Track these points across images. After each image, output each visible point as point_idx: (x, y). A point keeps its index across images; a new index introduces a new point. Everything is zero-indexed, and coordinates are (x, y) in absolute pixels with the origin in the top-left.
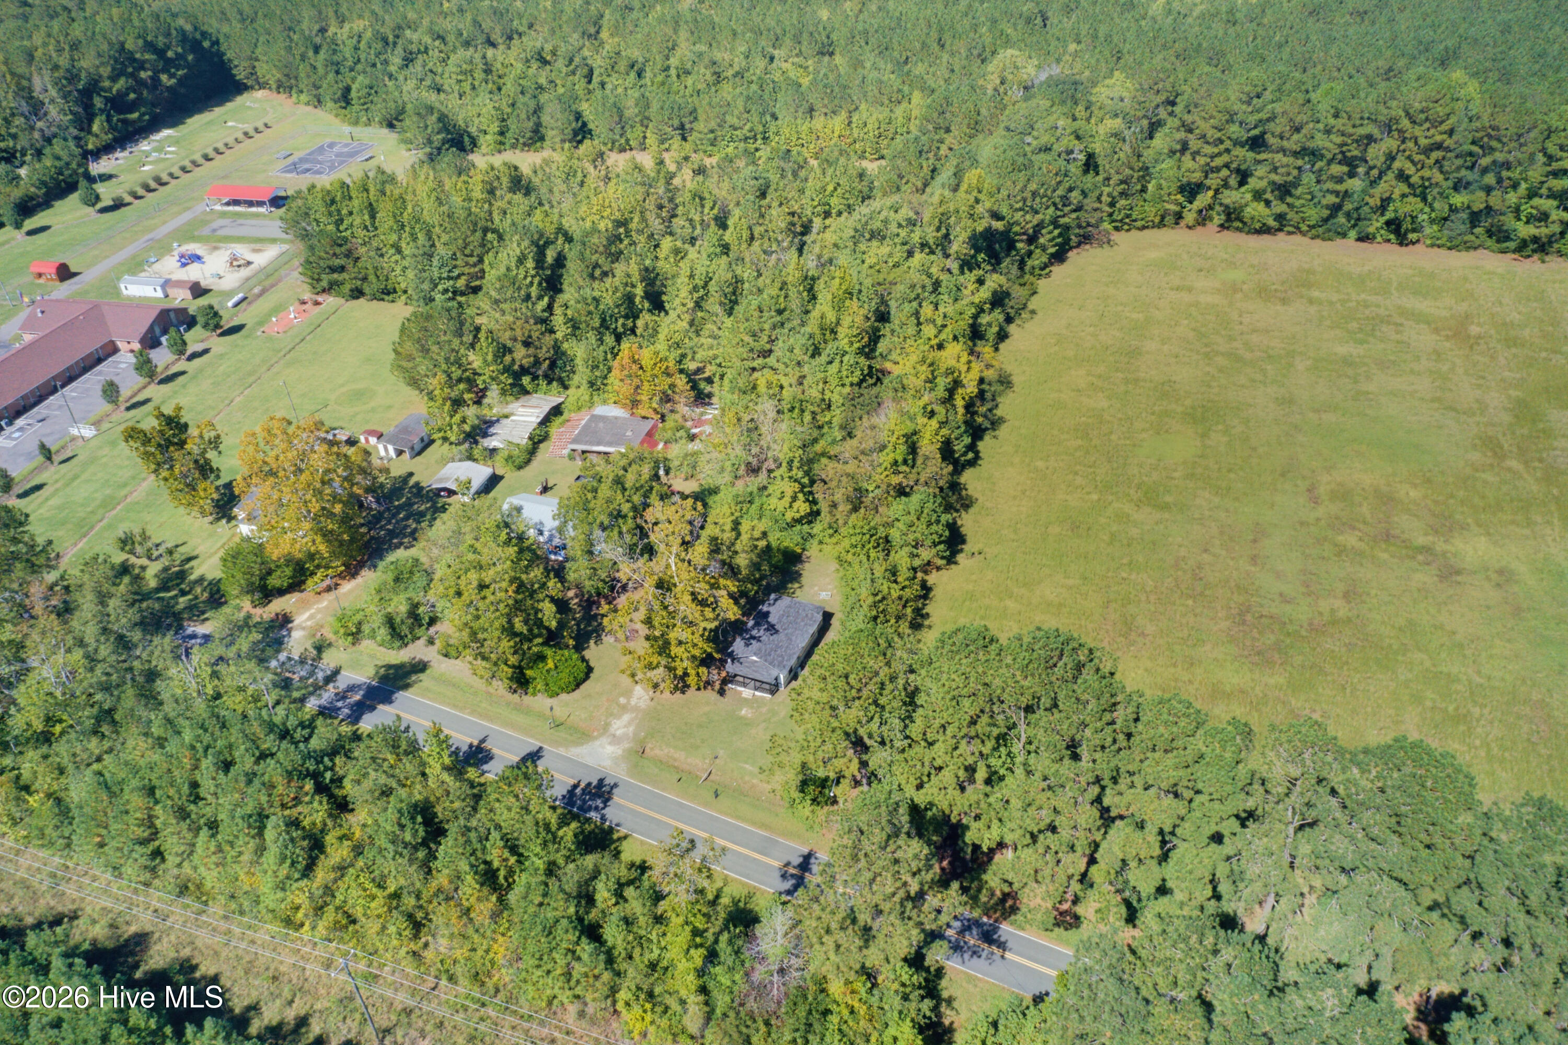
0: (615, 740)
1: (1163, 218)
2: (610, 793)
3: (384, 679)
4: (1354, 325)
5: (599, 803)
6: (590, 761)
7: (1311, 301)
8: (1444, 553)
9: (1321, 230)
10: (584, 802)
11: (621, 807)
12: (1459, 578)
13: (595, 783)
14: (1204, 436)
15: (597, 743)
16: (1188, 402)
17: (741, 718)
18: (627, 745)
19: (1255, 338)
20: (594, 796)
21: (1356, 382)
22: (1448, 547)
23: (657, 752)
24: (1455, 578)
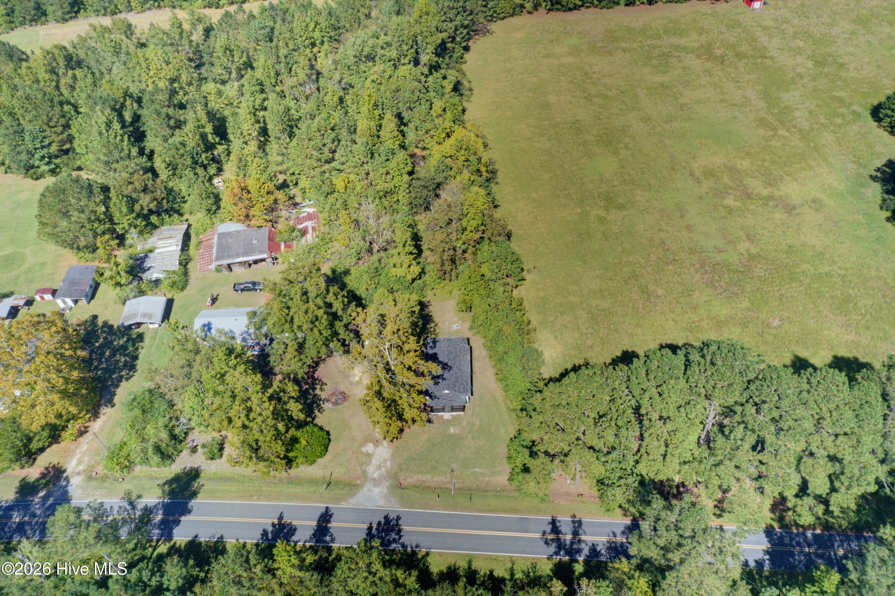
0: (376, 482)
1: (514, 9)
2: (397, 525)
3: (172, 494)
4: (655, 62)
5: (393, 535)
7: (624, 50)
8: (780, 197)
10: (383, 538)
11: (411, 533)
12: (797, 211)
13: (382, 521)
14: (616, 153)
15: (365, 489)
16: (594, 132)
17: (453, 435)
18: (386, 484)
19: (607, 81)
20: (388, 531)
21: (676, 99)
22: (780, 193)
23: (410, 480)
24: (794, 212)
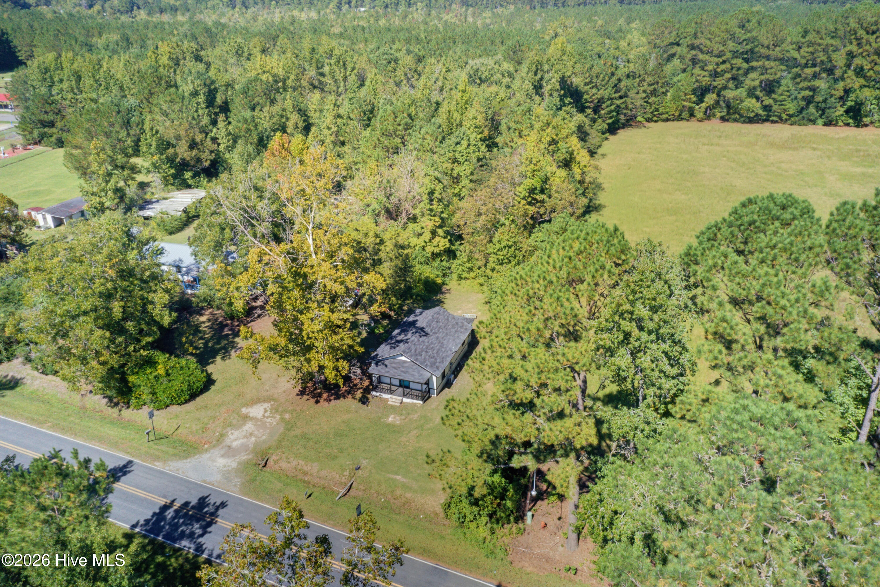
0: (230, 451)
1: (681, 112)
2: (214, 514)
6: (194, 477)
9: (797, 119)
10: (176, 526)
11: (226, 533)
13: (194, 501)
15: (206, 456)
18: (244, 457)
20: (191, 519)
23: (283, 465)
